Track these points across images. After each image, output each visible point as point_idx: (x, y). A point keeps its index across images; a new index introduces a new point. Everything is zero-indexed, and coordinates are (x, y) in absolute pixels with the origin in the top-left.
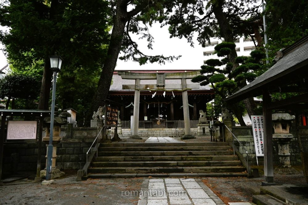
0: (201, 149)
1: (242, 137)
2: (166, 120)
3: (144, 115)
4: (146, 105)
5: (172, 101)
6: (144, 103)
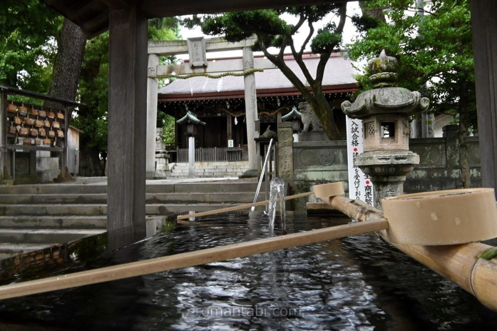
0: (198, 200)
1: (318, 169)
3: (228, 138)
4: (231, 118)
5: (279, 110)
6: (228, 116)
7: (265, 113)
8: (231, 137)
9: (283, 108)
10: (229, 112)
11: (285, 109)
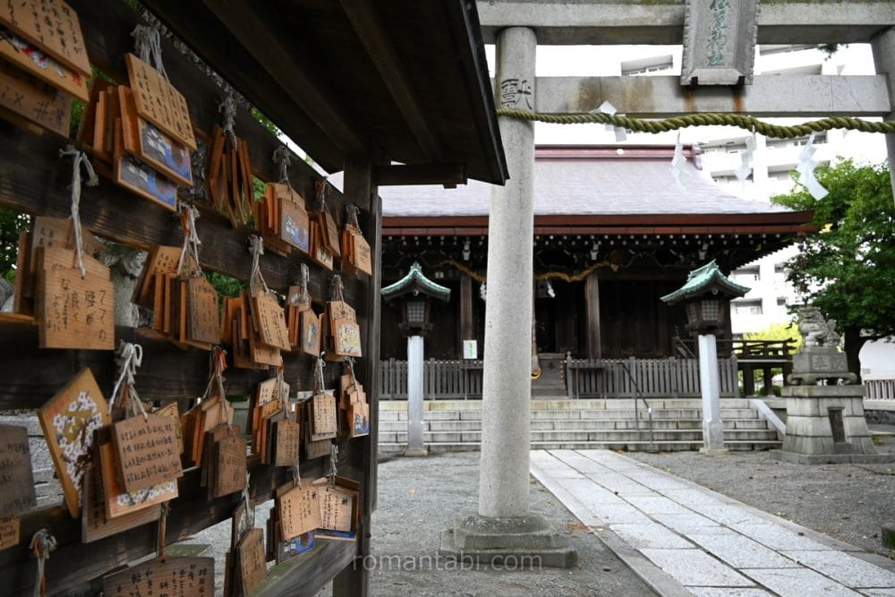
2: (569, 357)
3: (462, 335)
4: (470, 283)
5: (592, 269)
6: (462, 279)
7: (559, 274)
8: (470, 332)
9: (601, 265)
10: (466, 270)
11: (605, 267)
